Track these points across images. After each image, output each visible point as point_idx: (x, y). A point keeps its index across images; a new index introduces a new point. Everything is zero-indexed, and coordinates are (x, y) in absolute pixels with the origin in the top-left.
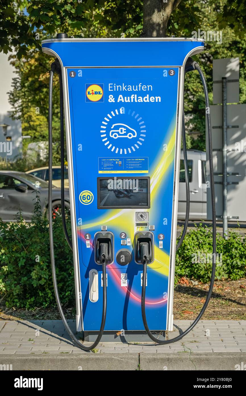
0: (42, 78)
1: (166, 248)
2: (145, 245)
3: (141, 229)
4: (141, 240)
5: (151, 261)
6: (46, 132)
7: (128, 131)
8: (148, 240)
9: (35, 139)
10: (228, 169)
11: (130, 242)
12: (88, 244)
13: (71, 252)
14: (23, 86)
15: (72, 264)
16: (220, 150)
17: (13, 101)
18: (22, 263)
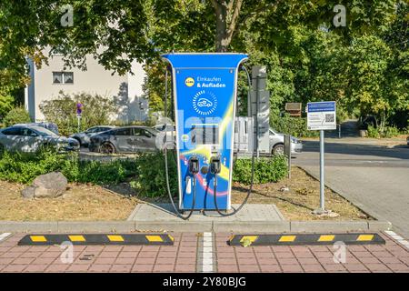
0: (160, 77)
1: (228, 165)
2: (216, 163)
3: (214, 155)
4: (214, 161)
5: (219, 172)
6: (162, 106)
7: (207, 102)
8: (218, 161)
9: (156, 110)
10: (260, 125)
11: (208, 162)
12: (186, 163)
13: (177, 167)
14: (149, 81)
15: (177, 174)
16: (256, 115)
17: (144, 90)
18: (150, 173)
